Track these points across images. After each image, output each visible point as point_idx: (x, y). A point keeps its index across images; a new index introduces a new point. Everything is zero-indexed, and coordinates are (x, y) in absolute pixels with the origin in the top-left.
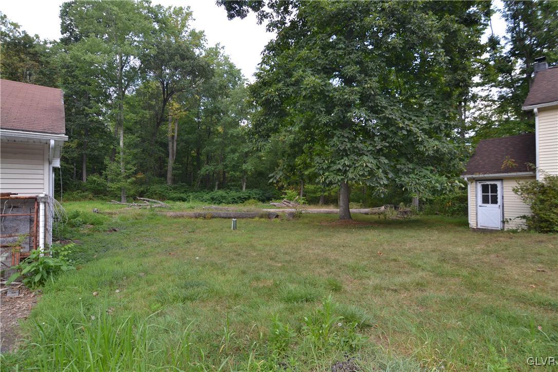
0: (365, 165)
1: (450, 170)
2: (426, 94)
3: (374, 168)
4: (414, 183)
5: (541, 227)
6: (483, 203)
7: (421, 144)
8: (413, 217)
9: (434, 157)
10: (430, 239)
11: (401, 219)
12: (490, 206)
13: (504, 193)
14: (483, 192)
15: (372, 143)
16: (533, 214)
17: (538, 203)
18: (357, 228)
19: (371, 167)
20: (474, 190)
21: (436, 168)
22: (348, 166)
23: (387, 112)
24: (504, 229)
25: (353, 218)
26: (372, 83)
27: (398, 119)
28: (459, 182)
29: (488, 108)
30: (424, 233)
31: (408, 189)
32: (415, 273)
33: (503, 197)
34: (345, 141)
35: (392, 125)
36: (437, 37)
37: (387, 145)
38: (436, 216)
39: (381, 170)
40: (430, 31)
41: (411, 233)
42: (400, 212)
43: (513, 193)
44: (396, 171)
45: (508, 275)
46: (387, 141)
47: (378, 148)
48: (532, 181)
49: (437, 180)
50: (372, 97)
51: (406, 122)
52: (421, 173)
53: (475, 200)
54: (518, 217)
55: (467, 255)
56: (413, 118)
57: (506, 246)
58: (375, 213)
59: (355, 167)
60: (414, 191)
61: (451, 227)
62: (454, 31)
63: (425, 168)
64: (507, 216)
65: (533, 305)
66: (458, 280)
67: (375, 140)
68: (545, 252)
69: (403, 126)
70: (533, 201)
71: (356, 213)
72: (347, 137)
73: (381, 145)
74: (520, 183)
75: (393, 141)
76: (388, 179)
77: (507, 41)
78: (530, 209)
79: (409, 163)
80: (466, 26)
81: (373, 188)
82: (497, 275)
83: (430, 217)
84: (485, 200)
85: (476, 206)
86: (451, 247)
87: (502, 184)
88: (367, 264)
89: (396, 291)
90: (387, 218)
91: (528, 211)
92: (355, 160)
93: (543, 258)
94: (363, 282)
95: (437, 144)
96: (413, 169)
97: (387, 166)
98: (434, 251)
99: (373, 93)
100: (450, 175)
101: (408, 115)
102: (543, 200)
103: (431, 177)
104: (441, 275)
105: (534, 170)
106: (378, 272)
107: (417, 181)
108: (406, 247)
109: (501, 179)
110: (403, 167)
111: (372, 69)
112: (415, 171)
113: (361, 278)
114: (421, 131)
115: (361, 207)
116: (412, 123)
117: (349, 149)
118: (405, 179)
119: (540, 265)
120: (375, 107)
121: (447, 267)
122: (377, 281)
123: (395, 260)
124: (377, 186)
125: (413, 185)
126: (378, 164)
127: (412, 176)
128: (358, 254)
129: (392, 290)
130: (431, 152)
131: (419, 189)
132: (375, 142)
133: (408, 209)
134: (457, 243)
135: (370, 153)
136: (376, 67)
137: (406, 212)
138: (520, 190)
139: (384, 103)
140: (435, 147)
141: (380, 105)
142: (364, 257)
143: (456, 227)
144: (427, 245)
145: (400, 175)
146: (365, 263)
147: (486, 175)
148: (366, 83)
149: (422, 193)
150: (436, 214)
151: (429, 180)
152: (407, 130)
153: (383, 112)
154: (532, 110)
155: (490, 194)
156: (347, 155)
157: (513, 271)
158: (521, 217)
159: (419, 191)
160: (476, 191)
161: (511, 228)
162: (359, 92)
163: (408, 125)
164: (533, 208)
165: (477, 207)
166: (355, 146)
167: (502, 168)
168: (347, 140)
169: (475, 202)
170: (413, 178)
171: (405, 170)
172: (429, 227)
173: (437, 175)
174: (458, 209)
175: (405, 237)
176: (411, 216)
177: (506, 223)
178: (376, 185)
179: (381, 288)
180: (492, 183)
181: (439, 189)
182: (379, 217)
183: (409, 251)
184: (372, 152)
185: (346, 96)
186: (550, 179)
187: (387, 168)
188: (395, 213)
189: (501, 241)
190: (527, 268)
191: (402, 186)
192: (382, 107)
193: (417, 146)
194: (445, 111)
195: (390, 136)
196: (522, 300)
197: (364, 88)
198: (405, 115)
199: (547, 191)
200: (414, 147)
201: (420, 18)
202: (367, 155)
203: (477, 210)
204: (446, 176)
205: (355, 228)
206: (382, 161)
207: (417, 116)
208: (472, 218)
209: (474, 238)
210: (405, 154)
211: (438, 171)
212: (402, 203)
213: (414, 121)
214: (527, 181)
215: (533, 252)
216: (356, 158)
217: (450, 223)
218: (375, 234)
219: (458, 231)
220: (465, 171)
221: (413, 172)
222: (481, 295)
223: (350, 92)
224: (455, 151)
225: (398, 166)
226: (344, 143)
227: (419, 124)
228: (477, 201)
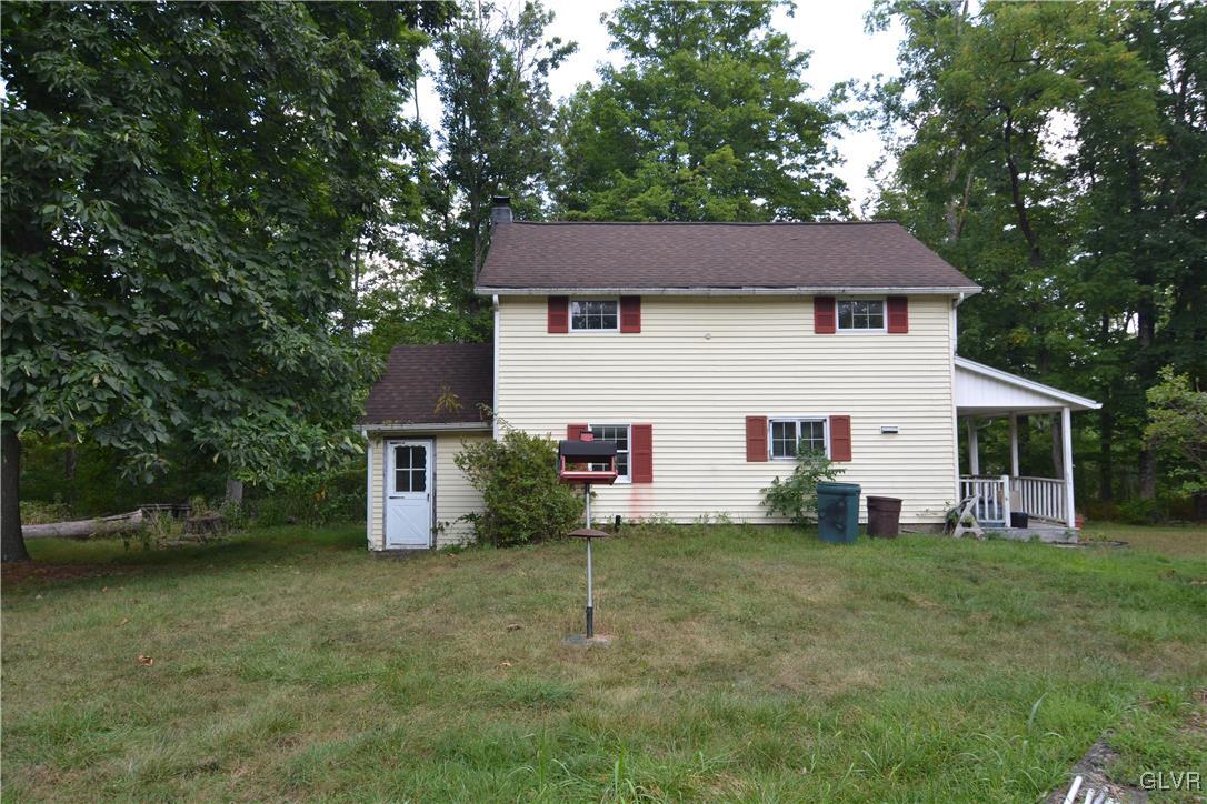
0: (96, 381)
1: (331, 411)
2: (284, 210)
3: (130, 392)
4: (245, 440)
5: (500, 536)
6: (397, 490)
7: (268, 338)
8: (231, 536)
9: (297, 376)
10: (285, 591)
11: (196, 544)
12: (411, 496)
13: (438, 467)
14: (399, 464)
15: (125, 314)
16: (488, 510)
17: (496, 487)
18: (53, 587)
19: (117, 389)
20: (381, 461)
21: (302, 404)
22: (31, 380)
23: (177, 231)
24: (435, 546)
25: (33, 556)
26: (136, 134)
27: (210, 259)
28: (353, 442)
29: (400, 277)
30: (266, 577)
31: (230, 459)
32: (259, 698)
33: (435, 475)
34: (23, 295)
35: (190, 273)
36: (321, 76)
37: (174, 326)
38: (290, 528)
39: (149, 402)
40: (308, 56)
41: (232, 581)
42: (193, 523)
43: (455, 466)
44: (194, 406)
45: (462, 650)
46: (173, 315)
47: (142, 331)
48: (486, 440)
49: (304, 435)
50: (133, 176)
51: (232, 272)
52: (263, 415)
53: (381, 483)
54: (462, 519)
55: (376, 618)
56: (249, 265)
57: (448, 583)
58: (112, 534)
59: (60, 387)
60: (244, 464)
61: (327, 554)
62: (355, 78)
63: (274, 401)
64: (441, 519)
65: (515, 706)
66: (368, 689)
67: (134, 306)
68: (514, 587)
69: (223, 280)
70: (489, 483)
71: (44, 537)
72: (35, 283)
73: (155, 326)
74: (468, 444)
75: (191, 319)
76: (171, 428)
77: (442, 143)
78: (482, 499)
79: (231, 385)
80: (382, 78)
81: (121, 456)
82: (443, 655)
83: (274, 531)
84: (402, 485)
85: (384, 497)
86: (337, 605)
87: (434, 447)
88: (107, 706)
89: (214, 767)
90: (153, 543)
91: (480, 504)
92: (61, 362)
93: (514, 600)
94: (102, 771)
95: (308, 341)
96: (244, 405)
97: (167, 391)
98: (298, 624)
99: (139, 165)
100: (331, 423)
101: (235, 255)
102: (505, 480)
103: (289, 428)
104: (326, 685)
105: (490, 419)
106: (149, 722)
107: (254, 436)
108: (225, 626)
109: (432, 436)
110: (214, 395)
111: (137, 91)
112: (249, 409)
113: (91, 759)
114: (268, 304)
115: (59, 516)
116: (246, 278)
117: (40, 324)
118: (221, 430)
119: (511, 617)
120: (139, 206)
121: (340, 661)
122: (153, 755)
123: (197, 672)
124: (137, 451)
125: (241, 447)
126: (140, 380)
127: (238, 421)
128: (67, 676)
129: (204, 769)
130: (292, 362)
131: (258, 459)
132: (133, 313)
133: (216, 514)
134: (350, 593)
135: (115, 343)
136: (152, 93)
137: (208, 524)
138: (467, 461)
139: (168, 201)
140: (302, 350)
141: (156, 204)
142: (92, 684)
143: (340, 552)
144: (279, 611)
145: (206, 418)
146: (98, 702)
147: (405, 427)
148: (115, 128)
149: (265, 468)
150: (290, 522)
151: (283, 434)
152: (232, 295)
153: (167, 229)
154: (491, 298)
155: (411, 469)
156: (30, 344)
157: (471, 640)
158: (467, 517)
159: (259, 464)
160: (385, 463)
161: (449, 543)
162: (91, 149)
163: (238, 282)
164: (490, 496)
165: (384, 501)
166: (65, 316)
167: (436, 411)
168: (32, 293)
169: (381, 489)
170: (242, 427)
171: (221, 402)
172: (276, 560)
173: (303, 422)
174: (341, 507)
175: (218, 596)
176: (224, 532)
177: (439, 532)
178: (133, 444)
179: (167, 774)
180: (417, 444)
181: (307, 457)
182: (127, 544)
183: (233, 635)
184: (120, 344)
185: (42, 148)
186: (516, 438)
187: (166, 394)
188: (177, 527)
189: (437, 576)
190: (492, 628)
191: (211, 451)
192: (163, 213)
193: (255, 341)
194: (327, 265)
195: (184, 303)
196: (496, 700)
197: (109, 140)
198: (226, 252)
199: (510, 462)
200: (247, 343)
201: (284, 11)
202: (104, 352)
203: (384, 508)
204: (324, 427)
205: (43, 589)
206: (153, 372)
207: (258, 262)
208: (375, 527)
209: (384, 575)
210: (222, 358)
211: (305, 411)
212: (198, 499)
213: (249, 271)
214: (479, 440)
215: (497, 590)
216: (64, 355)
217: (324, 544)
218: (121, 599)
219: (345, 562)
220: (365, 414)
221: (243, 413)
222: (422, 714)
223: (57, 139)
224: (347, 364)
225: (202, 394)
226: (22, 301)
227: (263, 283)
228: (385, 487)
